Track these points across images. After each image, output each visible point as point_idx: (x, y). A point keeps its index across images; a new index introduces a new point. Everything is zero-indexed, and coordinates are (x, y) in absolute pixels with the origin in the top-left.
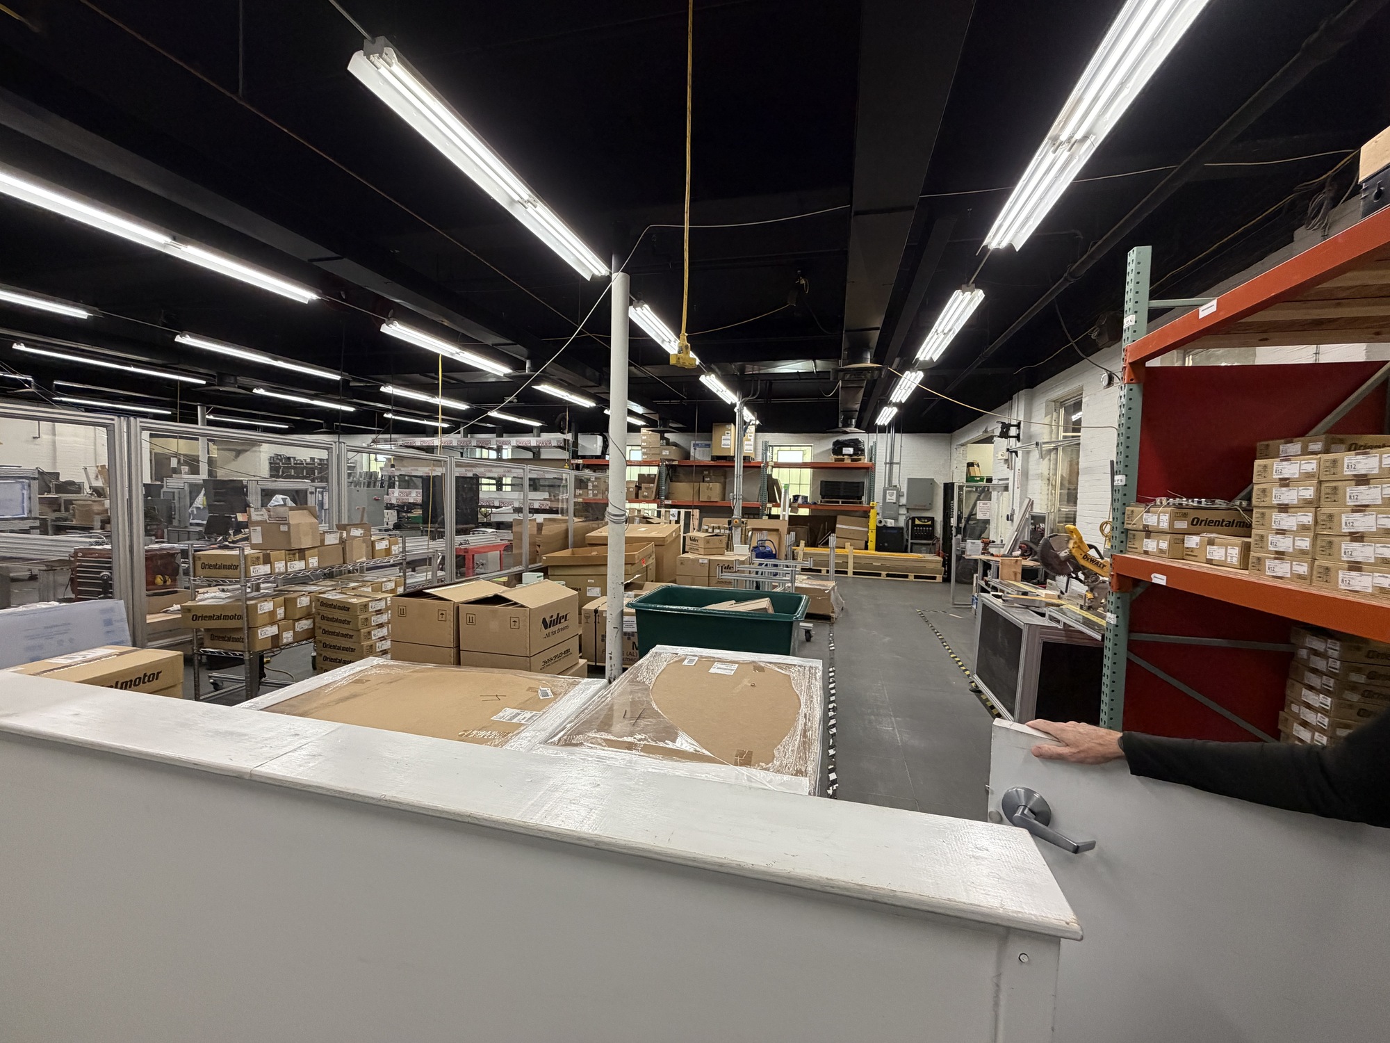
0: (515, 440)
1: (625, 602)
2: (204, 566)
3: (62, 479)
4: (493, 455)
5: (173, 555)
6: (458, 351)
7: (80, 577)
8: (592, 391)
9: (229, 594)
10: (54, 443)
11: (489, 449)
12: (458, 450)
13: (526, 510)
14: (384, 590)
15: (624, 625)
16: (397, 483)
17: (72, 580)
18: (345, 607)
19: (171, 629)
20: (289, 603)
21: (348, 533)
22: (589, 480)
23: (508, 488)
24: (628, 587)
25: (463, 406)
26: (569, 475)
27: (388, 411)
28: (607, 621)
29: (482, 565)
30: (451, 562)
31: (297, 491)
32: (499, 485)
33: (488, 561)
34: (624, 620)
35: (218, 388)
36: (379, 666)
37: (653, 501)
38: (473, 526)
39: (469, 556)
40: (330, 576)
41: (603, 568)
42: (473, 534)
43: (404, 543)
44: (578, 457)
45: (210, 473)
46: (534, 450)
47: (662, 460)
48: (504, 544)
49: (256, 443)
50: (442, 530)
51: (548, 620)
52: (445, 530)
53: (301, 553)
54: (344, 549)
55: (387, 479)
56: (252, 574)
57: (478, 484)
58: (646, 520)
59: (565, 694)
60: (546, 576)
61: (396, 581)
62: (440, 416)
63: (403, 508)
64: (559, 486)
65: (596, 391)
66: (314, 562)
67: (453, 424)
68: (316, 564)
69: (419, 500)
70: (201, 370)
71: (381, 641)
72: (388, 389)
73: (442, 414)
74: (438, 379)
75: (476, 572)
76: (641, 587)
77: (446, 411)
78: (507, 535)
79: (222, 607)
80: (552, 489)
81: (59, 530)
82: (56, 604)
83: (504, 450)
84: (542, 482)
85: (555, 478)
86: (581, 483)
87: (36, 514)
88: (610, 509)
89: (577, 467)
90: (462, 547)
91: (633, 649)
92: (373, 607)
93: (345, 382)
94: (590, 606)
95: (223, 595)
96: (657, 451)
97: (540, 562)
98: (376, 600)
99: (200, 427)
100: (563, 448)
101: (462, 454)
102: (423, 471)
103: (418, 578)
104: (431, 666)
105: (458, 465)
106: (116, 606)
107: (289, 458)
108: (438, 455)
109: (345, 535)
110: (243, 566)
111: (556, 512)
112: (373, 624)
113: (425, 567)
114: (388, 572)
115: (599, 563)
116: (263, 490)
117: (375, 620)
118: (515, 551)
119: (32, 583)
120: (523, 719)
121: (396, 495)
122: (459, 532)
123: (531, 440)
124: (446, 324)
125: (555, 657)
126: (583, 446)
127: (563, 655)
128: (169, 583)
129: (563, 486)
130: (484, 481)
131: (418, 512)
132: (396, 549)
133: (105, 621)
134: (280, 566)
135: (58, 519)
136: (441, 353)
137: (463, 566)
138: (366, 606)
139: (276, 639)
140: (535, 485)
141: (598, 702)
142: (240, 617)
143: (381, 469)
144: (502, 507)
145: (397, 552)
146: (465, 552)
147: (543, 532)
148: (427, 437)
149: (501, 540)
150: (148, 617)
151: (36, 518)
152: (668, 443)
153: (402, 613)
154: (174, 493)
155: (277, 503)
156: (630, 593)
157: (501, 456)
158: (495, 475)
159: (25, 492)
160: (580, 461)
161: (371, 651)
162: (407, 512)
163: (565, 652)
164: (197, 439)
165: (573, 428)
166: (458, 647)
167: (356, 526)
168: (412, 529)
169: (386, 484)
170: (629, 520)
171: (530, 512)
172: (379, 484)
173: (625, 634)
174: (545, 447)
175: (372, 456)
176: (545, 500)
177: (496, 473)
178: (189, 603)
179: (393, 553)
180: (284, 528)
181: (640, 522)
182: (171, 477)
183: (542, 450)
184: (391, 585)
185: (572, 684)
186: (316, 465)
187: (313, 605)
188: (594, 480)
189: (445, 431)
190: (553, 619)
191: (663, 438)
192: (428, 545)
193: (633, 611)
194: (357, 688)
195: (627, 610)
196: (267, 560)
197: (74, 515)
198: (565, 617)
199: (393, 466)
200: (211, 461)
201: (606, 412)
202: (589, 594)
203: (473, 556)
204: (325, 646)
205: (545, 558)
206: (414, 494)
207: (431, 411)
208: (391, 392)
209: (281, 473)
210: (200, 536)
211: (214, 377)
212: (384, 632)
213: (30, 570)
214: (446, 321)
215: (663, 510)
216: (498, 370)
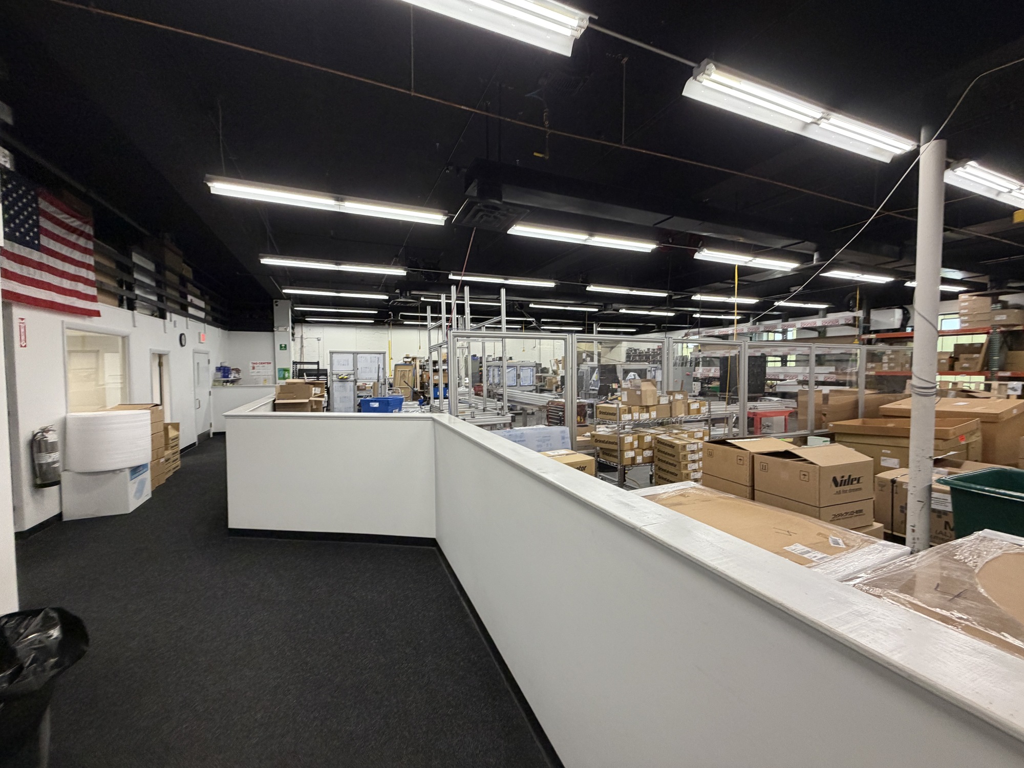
0: (799, 323)
1: (935, 477)
2: (601, 413)
3: (543, 366)
4: (779, 337)
5: (584, 406)
6: (751, 258)
7: (550, 415)
8: (890, 266)
9: (610, 430)
10: (540, 348)
11: (775, 332)
12: (748, 335)
13: (812, 383)
14: (695, 437)
15: (932, 502)
16: (701, 363)
17: (547, 416)
18: (672, 446)
19: (586, 445)
20: (640, 439)
21: (674, 397)
22: (884, 353)
23: (793, 364)
24: (938, 463)
25: (753, 301)
26: (860, 351)
27: (696, 312)
28: (909, 493)
29: (768, 426)
30: (744, 422)
31: (641, 370)
32: (784, 361)
33: (772, 423)
34: (933, 496)
35: (604, 312)
36: (694, 488)
37: (979, 373)
38: (761, 395)
39: (757, 419)
40: (661, 424)
41: (905, 441)
42: (761, 401)
43: (709, 405)
44: (870, 332)
45: (599, 361)
46: (820, 330)
47: (994, 327)
48: (788, 411)
49: (619, 342)
50: (735, 397)
51: (839, 480)
52: (739, 397)
53: (647, 409)
54: (671, 408)
55: (694, 360)
56: (623, 419)
57: (766, 362)
58: (967, 394)
59: (858, 548)
60: (833, 441)
61: (703, 433)
62: (736, 311)
63: (706, 380)
64: (848, 361)
65: (893, 266)
66: (654, 414)
67: (745, 316)
68: (655, 416)
69: (718, 374)
70: (596, 304)
71: (694, 472)
72: (697, 297)
73: (738, 309)
74: (734, 284)
75: (763, 432)
76: (958, 466)
77: (741, 307)
78: (791, 404)
79: (608, 436)
80: (840, 363)
81: (542, 391)
82: (545, 426)
83: (788, 333)
84: (828, 358)
85: (842, 353)
86: (873, 357)
87: (534, 384)
88: (914, 381)
89: (869, 342)
90: (752, 411)
91: (946, 529)
92: (689, 448)
93: (670, 297)
94: (887, 475)
95: (607, 430)
96: (986, 317)
97: (826, 428)
98: (691, 444)
99: (595, 336)
100: (853, 325)
101: (751, 338)
102: (720, 353)
103: (719, 431)
104: (732, 496)
105: (750, 347)
106: (566, 429)
107: (635, 350)
108: (734, 341)
109: (672, 398)
110: (618, 414)
111: (844, 384)
112: (689, 459)
113: (724, 424)
114: (697, 426)
115: (898, 435)
116: (624, 370)
117: (691, 457)
118: (800, 417)
119: (533, 416)
120: (814, 557)
121: (700, 371)
122: (751, 399)
123: (818, 322)
124: (741, 241)
125: (846, 513)
126: (877, 321)
127: (855, 514)
128: (582, 421)
129: (853, 361)
130: (770, 359)
131: (716, 384)
132: (704, 409)
133: (562, 437)
134: (636, 416)
135: (541, 386)
136: (737, 264)
137: (753, 426)
138: (684, 447)
139: (633, 459)
140: (821, 360)
141: (899, 565)
142: (616, 444)
143: (691, 353)
144: (786, 380)
145: (705, 411)
146: (754, 415)
147: (830, 402)
148: (723, 327)
149: (786, 407)
150: (578, 437)
151: (534, 385)
152: (1005, 306)
153: (711, 455)
154: (583, 372)
155: (631, 378)
156: (941, 469)
157: (786, 337)
158: (781, 354)
159: (532, 373)
160: (873, 336)
161: (687, 477)
162: (708, 384)
163: (857, 512)
164: (593, 342)
165: (864, 305)
166: (753, 486)
167: (679, 392)
168: (711, 395)
169: (693, 364)
170: (943, 393)
171: (816, 385)
172: (688, 364)
173: (934, 510)
174: (831, 326)
175: (685, 345)
176: (831, 373)
177: (781, 351)
178: (593, 432)
179: (702, 412)
180: (638, 393)
181: (957, 396)
182: (582, 363)
183: (828, 329)
184: (700, 435)
185: (866, 541)
186: (650, 353)
187: (653, 442)
188: (890, 353)
189: (739, 322)
190: (844, 479)
191: (995, 301)
192: (726, 408)
193: (948, 488)
194: (682, 499)
195: (936, 486)
196: (630, 412)
197: (546, 384)
198: (858, 480)
199: (700, 351)
200: (599, 354)
201: (908, 284)
202: (883, 464)
203: (761, 419)
204: (660, 469)
205: (831, 425)
206: (713, 371)
207: (727, 309)
208: (699, 299)
209: (631, 359)
210: (594, 396)
211: (602, 306)
212: (695, 466)
213: (532, 410)
214: (741, 238)
215: (995, 384)
216: (786, 266)
